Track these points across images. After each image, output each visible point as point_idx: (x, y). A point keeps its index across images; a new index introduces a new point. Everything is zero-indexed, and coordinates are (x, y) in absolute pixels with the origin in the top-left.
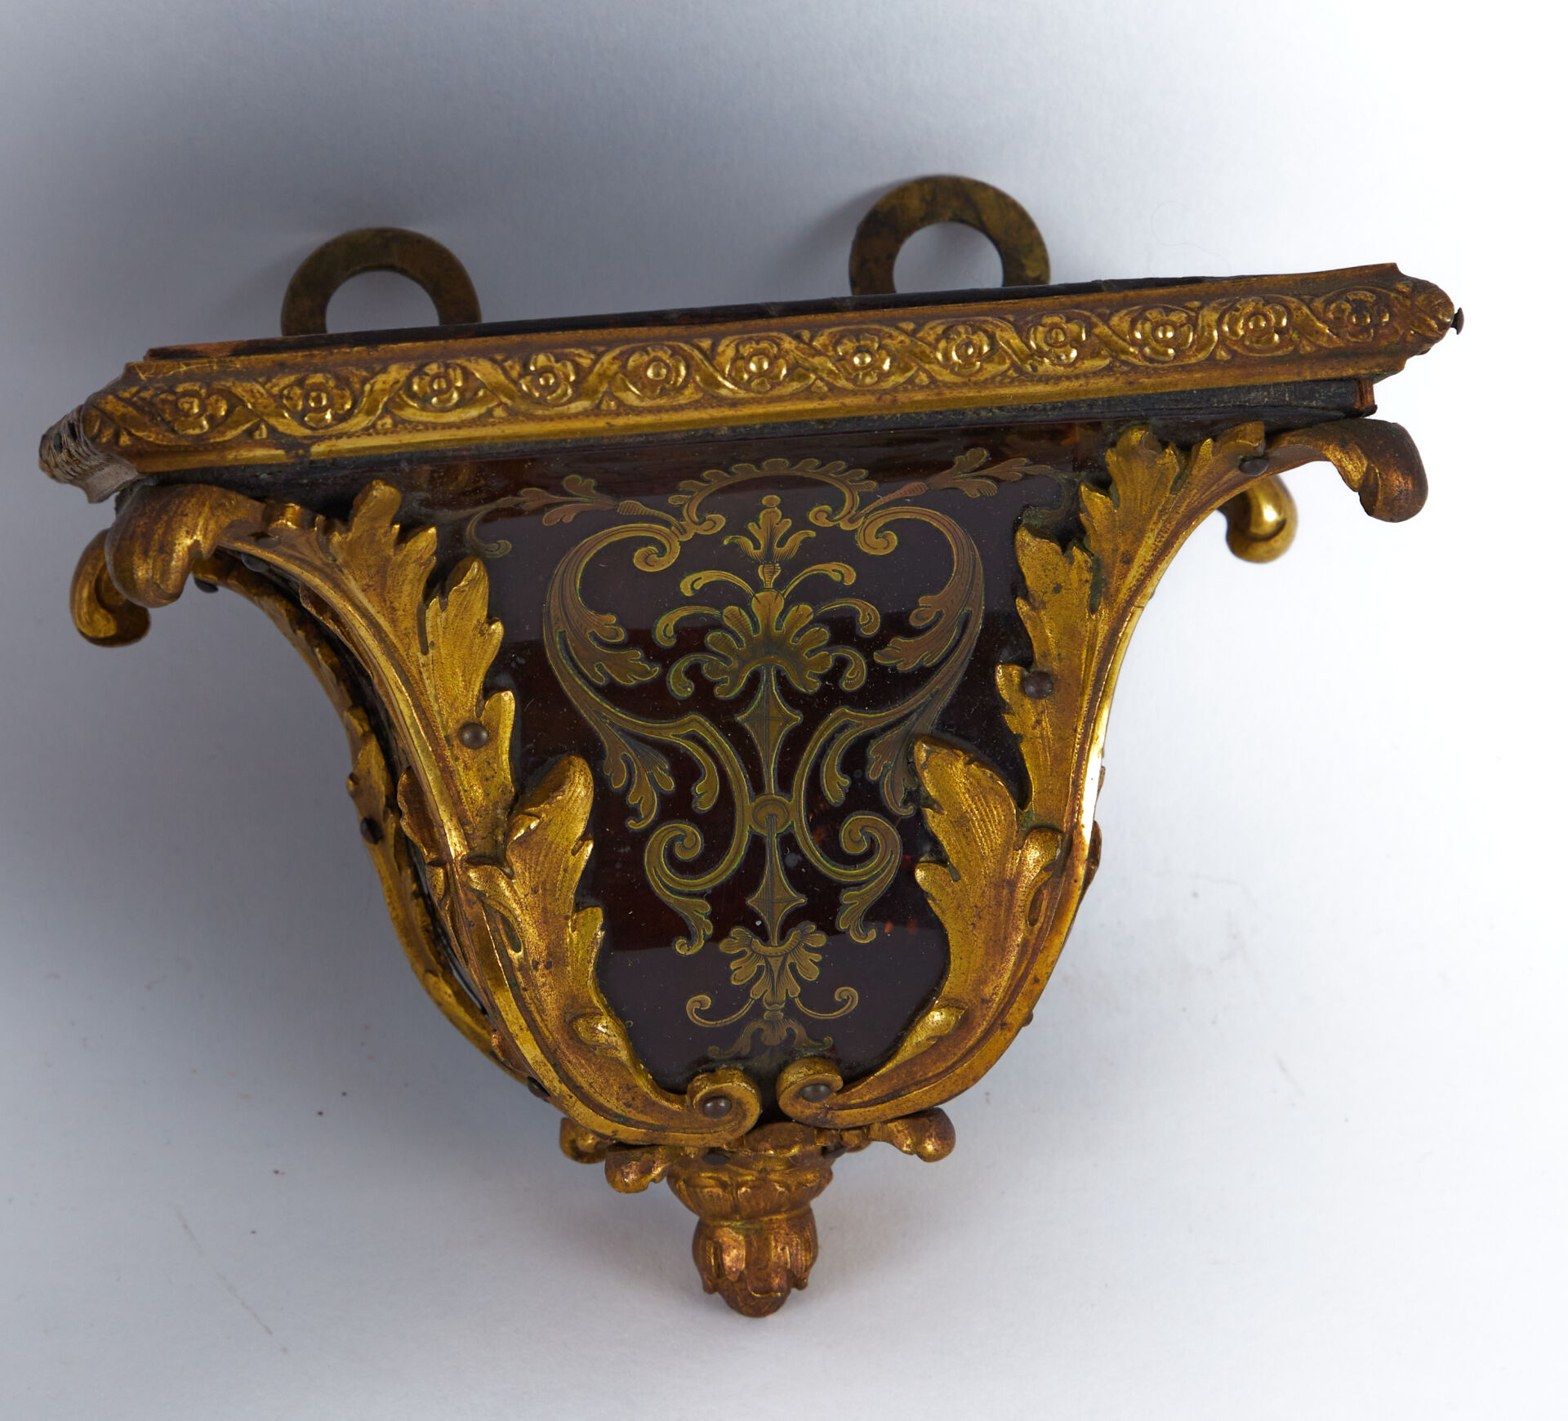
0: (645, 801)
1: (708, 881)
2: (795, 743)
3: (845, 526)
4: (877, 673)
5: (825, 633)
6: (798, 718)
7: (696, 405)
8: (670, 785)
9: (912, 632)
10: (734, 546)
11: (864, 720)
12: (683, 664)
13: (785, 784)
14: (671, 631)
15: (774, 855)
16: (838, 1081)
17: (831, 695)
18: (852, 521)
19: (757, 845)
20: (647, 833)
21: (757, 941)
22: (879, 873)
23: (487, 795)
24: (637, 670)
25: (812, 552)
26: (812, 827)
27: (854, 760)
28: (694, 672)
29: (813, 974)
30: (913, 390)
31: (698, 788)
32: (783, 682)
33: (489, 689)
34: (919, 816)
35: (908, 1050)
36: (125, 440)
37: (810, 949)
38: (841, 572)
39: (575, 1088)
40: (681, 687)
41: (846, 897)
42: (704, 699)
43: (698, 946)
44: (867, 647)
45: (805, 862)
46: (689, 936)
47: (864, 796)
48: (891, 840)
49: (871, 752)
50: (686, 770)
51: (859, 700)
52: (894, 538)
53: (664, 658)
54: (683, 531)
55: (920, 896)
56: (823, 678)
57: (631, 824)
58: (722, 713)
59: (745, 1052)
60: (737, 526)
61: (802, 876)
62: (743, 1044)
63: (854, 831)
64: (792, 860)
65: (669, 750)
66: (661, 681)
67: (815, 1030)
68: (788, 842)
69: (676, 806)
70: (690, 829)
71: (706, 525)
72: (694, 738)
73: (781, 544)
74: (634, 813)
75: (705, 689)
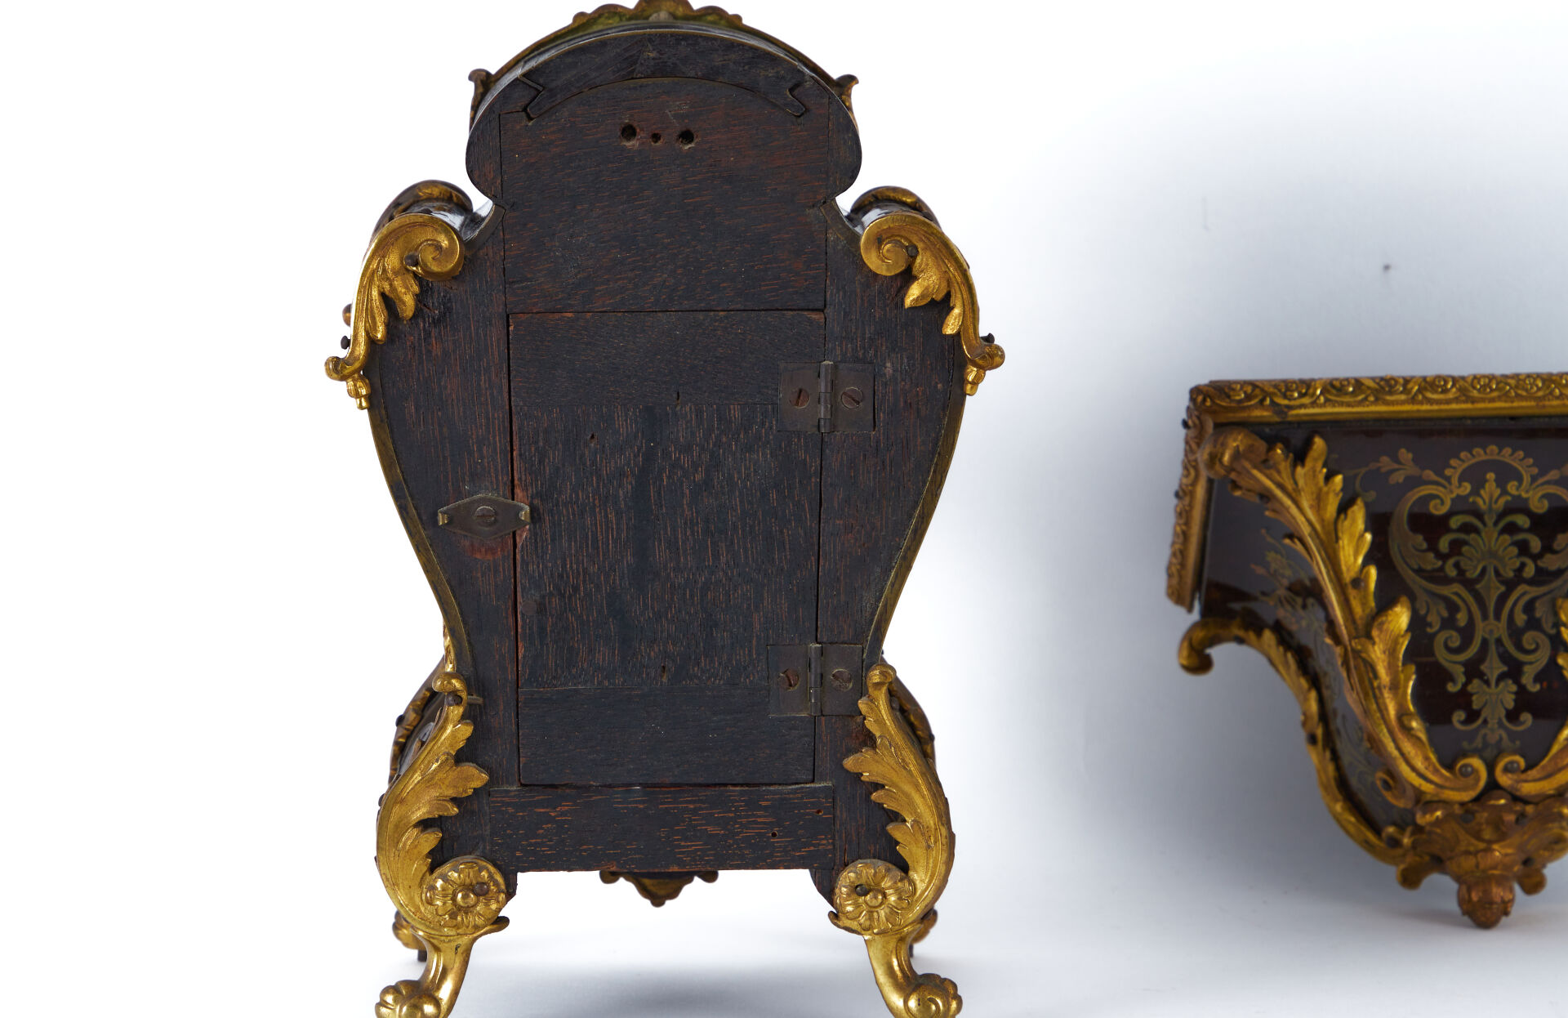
0: (1434, 620)
1: (1463, 657)
2: (1502, 599)
3: (1524, 495)
4: (1539, 571)
5: (1515, 550)
6: (1503, 589)
7: (1456, 400)
8: (1445, 614)
9: (1555, 552)
10: (1474, 503)
11: (1534, 591)
12: (1451, 562)
13: (1498, 617)
14: (1447, 545)
15: (1493, 648)
16: (1522, 763)
17: (1518, 578)
18: (1527, 492)
19: (1485, 642)
20: (1435, 634)
21: (1485, 687)
22: (1540, 659)
23: (1363, 611)
24: (1431, 562)
25: (1508, 510)
26: (1510, 636)
27: (1529, 608)
28: (1457, 565)
29: (1511, 705)
30: (1553, 400)
31: (1459, 616)
32: (1497, 573)
33: (1365, 563)
34: (1559, 633)
35: (1555, 749)
36: (1208, 403)
37: (1509, 692)
38: (1522, 521)
39: (1402, 754)
40: (1452, 572)
41: (1526, 668)
42: (1462, 578)
43: (1459, 687)
44: (1535, 558)
45: (1507, 651)
46: (1453, 680)
47: (1534, 624)
48: (1546, 644)
49: (1537, 604)
50: (1453, 608)
51: (1531, 582)
52: (1546, 504)
53: (1444, 557)
54: (1452, 492)
55: (1560, 668)
56: (1515, 571)
57: (1429, 630)
58: (1469, 584)
59: (1480, 746)
60: (1475, 492)
61: (1505, 657)
62: (1478, 743)
63: (1528, 639)
64: (1501, 650)
65: (1446, 599)
66: (1442, 569)
67: (1512, 736)
68: (1499, 641)
69: (1449, 623)
70: (1454, 634)
71: (1462, 489)
72: (1457, 594)
73: (1496, 501)
74: (1430, 625)
75: (1461, 572)
